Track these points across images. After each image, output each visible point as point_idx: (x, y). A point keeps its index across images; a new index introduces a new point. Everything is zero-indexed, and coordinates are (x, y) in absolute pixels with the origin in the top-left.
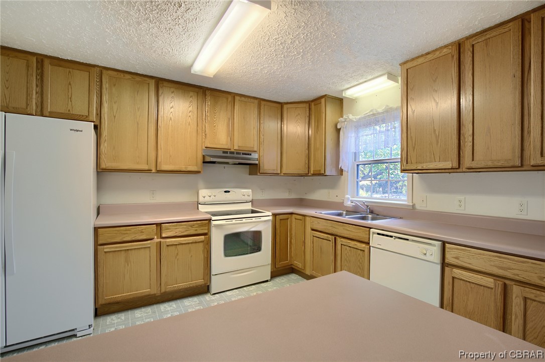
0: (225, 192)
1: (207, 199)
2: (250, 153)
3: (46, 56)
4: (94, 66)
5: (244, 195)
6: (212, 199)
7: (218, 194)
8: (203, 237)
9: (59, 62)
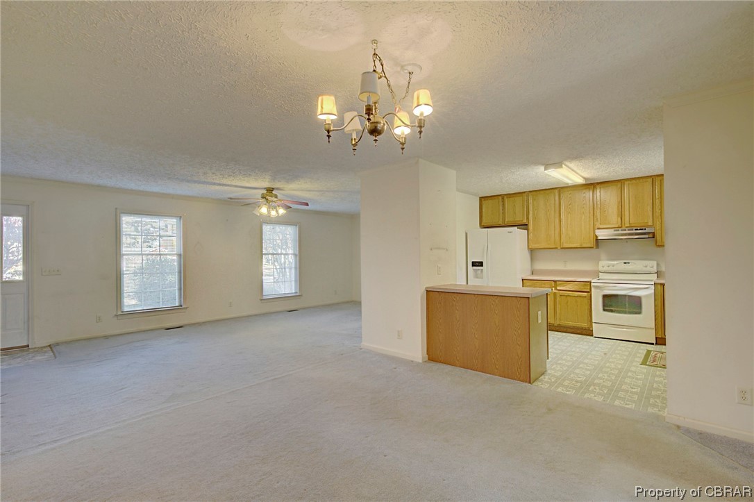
0: (625, 263)
1: (606, 269)
2: (644, 228)
3: (505, 195)
4: (525, 192)
5: (646, 267)
6: (611, 269)
7: (618, 265)
8: (586, 294)
9: (509, 195)
